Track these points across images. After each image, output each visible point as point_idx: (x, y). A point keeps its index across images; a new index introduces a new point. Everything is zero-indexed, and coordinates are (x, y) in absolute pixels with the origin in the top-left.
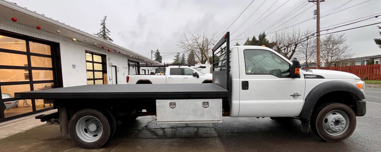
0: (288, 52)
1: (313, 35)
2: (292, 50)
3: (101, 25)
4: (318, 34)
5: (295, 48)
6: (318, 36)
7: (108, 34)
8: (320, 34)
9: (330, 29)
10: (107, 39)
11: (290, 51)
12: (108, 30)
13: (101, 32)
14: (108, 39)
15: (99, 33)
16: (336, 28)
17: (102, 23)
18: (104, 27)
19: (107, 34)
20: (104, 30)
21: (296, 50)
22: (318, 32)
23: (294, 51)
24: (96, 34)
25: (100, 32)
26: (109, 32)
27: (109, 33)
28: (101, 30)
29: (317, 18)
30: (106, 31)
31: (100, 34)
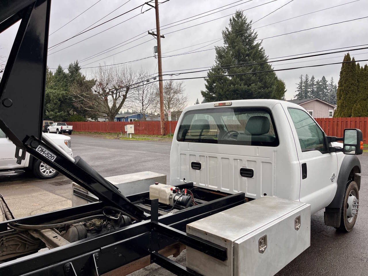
0: (117, 97)
1: (155, 78)
2: (123, 95)
4: (160, 78)
5: (127, 92)
6: (161, 80)
8: (162, 78)
9: (174, 74)
11: (119, 96)
16: (181, 74)
21: (127, 95)
22: (160, 75)
23: (125, 97)
29: (159, 58)
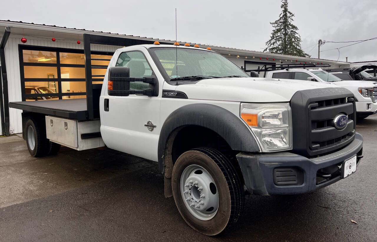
3: (282, 7)
7: (291, 20)
10: (289, 27)
12: (290, 13)
13: (281, 18)
14: (291, 27)
15: (278, 20)
17: (283, 4)
18: (285, 11)
19: (289, 20)
20: (286, 15)
24: (273, 23)
25: (279, 18)
26: (293, 15)
27: (293, 18)
28: (281, 14)
30: (288, 15)
31: (279, 22)
